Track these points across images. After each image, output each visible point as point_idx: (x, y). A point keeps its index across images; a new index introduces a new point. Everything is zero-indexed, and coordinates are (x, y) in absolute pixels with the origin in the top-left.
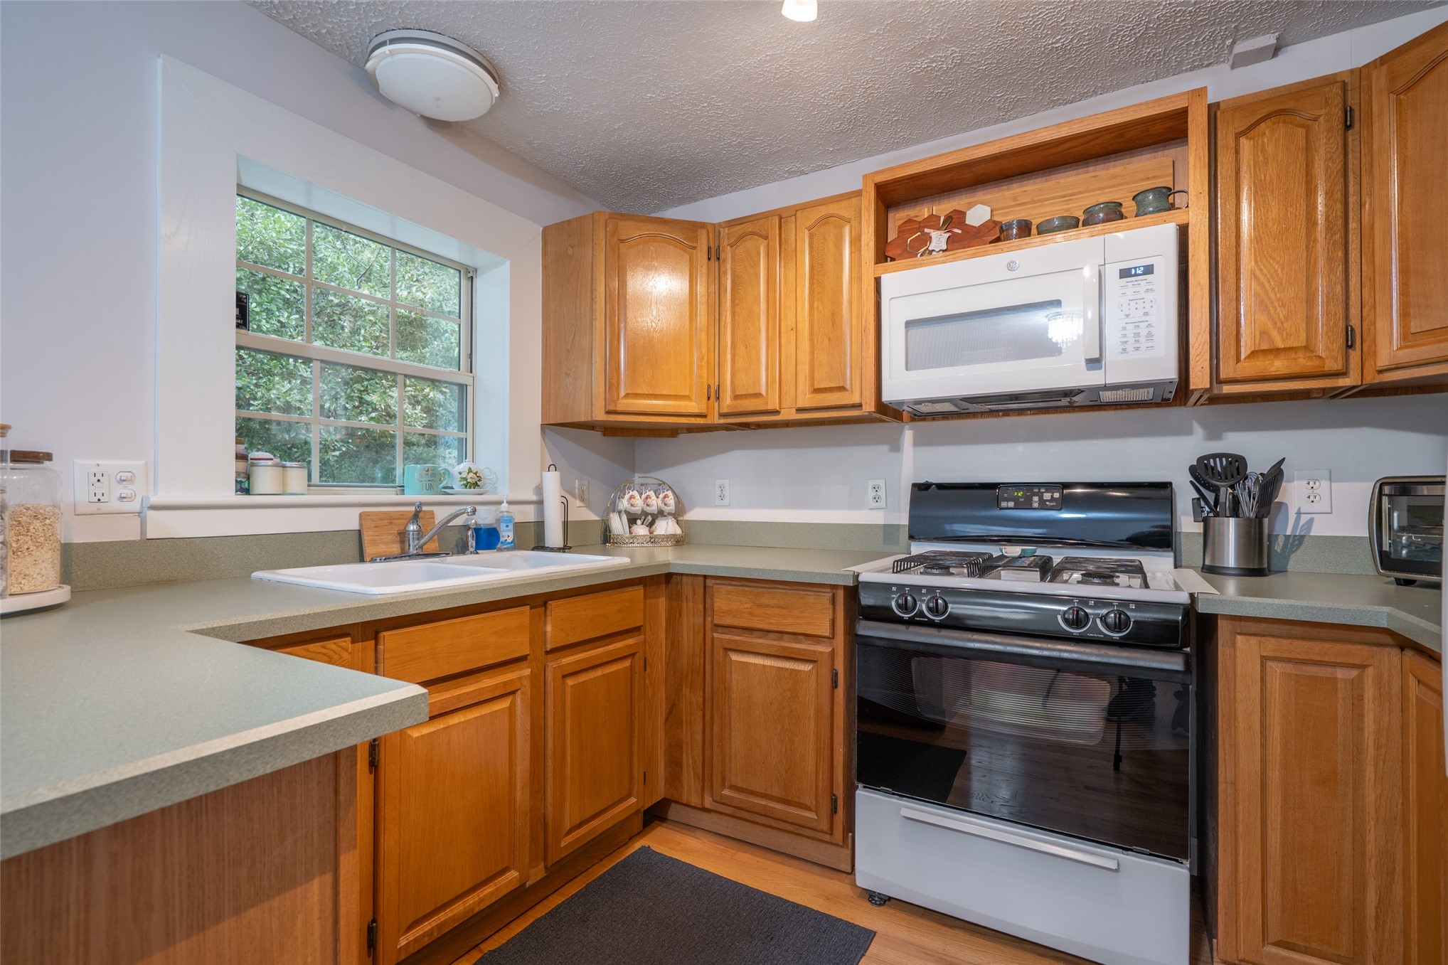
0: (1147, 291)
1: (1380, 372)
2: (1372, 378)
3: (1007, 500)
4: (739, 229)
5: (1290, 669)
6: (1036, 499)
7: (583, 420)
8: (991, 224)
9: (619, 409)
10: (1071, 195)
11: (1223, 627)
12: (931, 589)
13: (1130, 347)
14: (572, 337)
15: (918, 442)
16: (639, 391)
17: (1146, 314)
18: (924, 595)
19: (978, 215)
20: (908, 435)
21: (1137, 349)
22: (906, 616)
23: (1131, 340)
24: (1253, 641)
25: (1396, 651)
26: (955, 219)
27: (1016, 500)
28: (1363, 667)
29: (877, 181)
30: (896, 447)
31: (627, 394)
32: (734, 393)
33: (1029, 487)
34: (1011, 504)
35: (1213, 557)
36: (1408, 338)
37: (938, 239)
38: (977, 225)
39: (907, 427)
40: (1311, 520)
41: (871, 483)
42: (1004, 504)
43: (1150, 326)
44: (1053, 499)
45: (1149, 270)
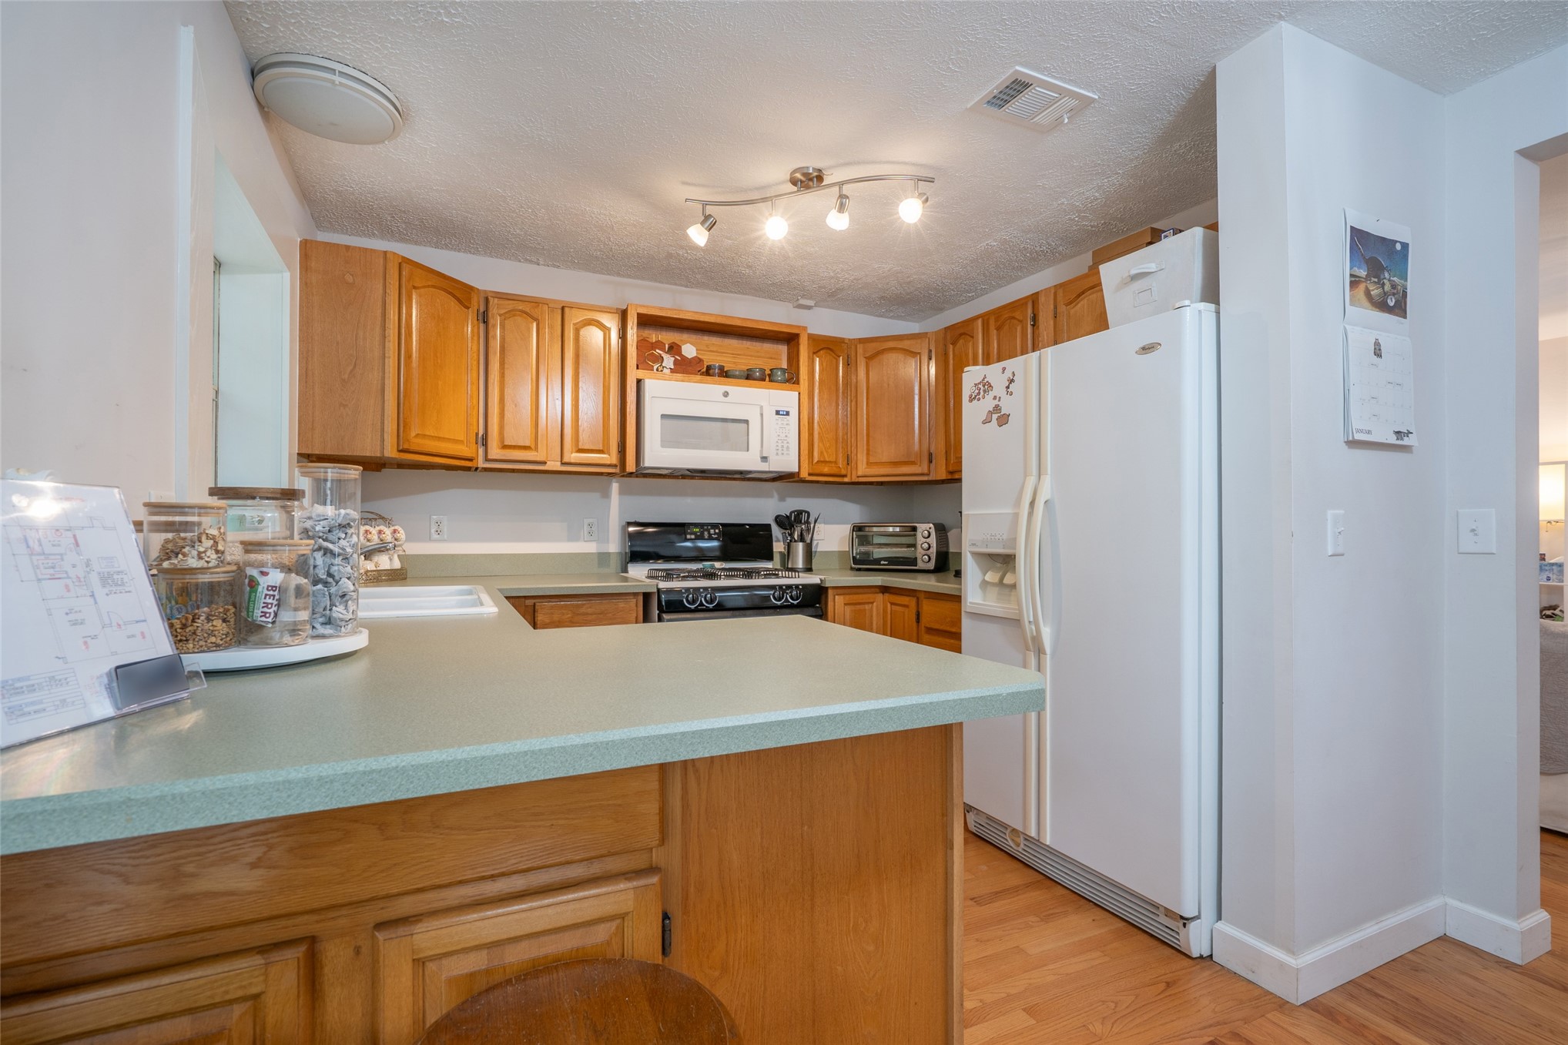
0: (787, 424)
1: (858, 477)
2: (855, 479)
3: (691, 534)
4: (510, 305)
5: (853, 607)
6: (706, 533)
7: (368, 454)
8: (698, 361)
9: (413, 448)
10: (738, 355)
11: (830, 592)
12: (706, 589)
13: (780, 452)
14: (351, 368)
15: (622, 492)
16: (428, 433)
17: (786, 436)
18: (702, 593)
19: (689, 351)
20: (615, 486)
21: (783, 454)
22: (693, 607)
23: (780, 449)
24: (842, 597)
25: (882, 594)
26: (674, 349)
27: (695, 533)
28: (872, 603)
29: (638, 311)
30: (606, 494)
31: (418, 434)
32: (503, 442)
33: (701, 525)
34: (693, 537)
35: (792, 564)
36: (869, 464)
37: (669, 361)
38: (689, 357)
39: (614, 480)
40: (818, 543)
41: (587, 521)
42: (688, 537)
43: (788, 443)
44: (715, 534)
45: (788, 414)
